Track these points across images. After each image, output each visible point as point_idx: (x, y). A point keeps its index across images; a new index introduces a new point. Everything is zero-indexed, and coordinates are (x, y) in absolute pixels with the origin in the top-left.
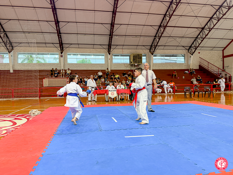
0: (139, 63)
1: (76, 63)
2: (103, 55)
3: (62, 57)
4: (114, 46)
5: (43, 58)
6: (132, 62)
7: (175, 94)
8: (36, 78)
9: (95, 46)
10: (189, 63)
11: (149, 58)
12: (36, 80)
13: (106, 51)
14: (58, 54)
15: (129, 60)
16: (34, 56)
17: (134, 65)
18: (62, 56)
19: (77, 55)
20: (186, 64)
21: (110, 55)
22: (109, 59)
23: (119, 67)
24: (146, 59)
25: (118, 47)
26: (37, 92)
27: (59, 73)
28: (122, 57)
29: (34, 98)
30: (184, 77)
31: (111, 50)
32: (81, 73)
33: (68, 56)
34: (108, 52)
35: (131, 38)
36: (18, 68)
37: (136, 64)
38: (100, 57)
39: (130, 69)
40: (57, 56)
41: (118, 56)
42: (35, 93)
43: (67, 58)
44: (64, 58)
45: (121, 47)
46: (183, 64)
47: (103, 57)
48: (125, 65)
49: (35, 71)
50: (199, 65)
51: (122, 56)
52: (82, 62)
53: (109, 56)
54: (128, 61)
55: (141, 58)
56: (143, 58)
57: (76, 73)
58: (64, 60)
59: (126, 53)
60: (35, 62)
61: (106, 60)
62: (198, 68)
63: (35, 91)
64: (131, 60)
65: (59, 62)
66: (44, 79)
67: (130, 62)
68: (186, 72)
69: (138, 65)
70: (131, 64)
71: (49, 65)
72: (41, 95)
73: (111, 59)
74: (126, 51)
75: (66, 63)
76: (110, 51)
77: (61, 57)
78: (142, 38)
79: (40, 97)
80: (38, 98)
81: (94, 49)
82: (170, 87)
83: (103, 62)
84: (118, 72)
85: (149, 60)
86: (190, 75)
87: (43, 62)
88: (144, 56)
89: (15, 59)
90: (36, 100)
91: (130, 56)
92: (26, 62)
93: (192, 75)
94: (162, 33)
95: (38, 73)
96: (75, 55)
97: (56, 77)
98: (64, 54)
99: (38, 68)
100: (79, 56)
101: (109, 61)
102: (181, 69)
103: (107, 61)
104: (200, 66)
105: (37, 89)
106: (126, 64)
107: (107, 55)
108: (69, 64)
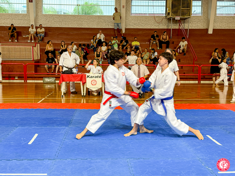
3: (32, 2)
6: (169, 13)
17: (174, 19)
22: (123, 7)
23: (143, 22)
24: (202, 6)
28: (151, 3)
32: (68, 35)
37: (178, 18)
39: (165, 27)
43: (42, 4)
44: (36, 4)
48: (157, 19)
56: (194, 3)
58: (36, 8)
64: (168, 9)
65: (27, 12)
67: (166, 14)
69: (183, 20)
70: (169, 17)
73: (129, 7)
75: (39, 14)
77: (30, 1)
84: (140, 32)
85: (207, 10)
101: (123, 11)
108: (46, 15)
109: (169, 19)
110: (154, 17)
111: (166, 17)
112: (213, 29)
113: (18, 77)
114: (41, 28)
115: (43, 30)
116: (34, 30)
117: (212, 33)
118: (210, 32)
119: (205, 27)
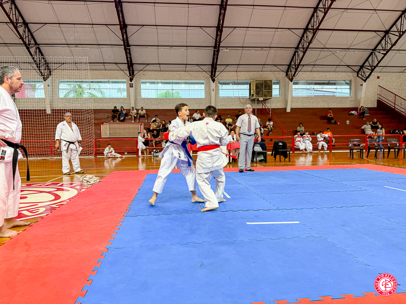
0: (265, 96)
1: (154, 97)
2: (203, 83)
3: (132, 87)
4: (222, 66)
5: (99, 90)
6: (253, 95)
7: (333, 151)
8: (89, 124)
9: (189, 68)
10: (359, 97)
11: (285, 86)
12: (89, 126)
13: (208, 75)
14: (124, 82)
15: (248, 92)
16: (84, 85)
17: (258, 100)
18: (131, 85)
19: (158, 83)
20: (353, 99)
21: (214, 82)
22: (213, 90)
23: (230, 103)
24: (280, 89)
25: (229, 68)
26: (90, 147)
27: (126, 115)
28: (236, 87)
29: (86, 157)
30: (348, 122)
31: (217, 73)
32: (165, 115)
33: (143, 86)
34: (212, 78)
35: (253, 51)
36: (59, 106)
37: (261, 99)
38: (197, 86)
40: (124, 86)
41: (228, 84)
42: (88, 148)
43: (141, 89)
44: (136, 89)
45: (234, 68)
46: (346, 98)
47: (203, 87)
48: (241, 100)
49: (88, 111)
50: (378, 100)
51: (234, 83)
52: (166, 96)
53: (213, 85)
54: (246, 94)
55: (270, 88)
56: (274, 86)
57: (156, 116)
58: (136, 92)
59: (244, 78)
60: (86, 96)
61: (208, 92)
62: (376, 106)
63: (88, 145)
64: (252, 91)
65: (127, 96)
66: (103, 124)
67: (250, 95)
68: (353, 112)
69: (265, 100)
70: (252, 98)
71: (109, 101)
72: (98, 152)
73: (217, 90)
74: (243, 76)
75: (138, 98)
76: (214, 76)
77: (130, 87)
78: (272, 51)
79: (96, 155)
80: (92, 157)
81: (186, 73)
82: (322, 139)
83: (202, 95)
84: (228, 112)
85: (285, 91)
86: (359, 118)
87: (99, 95)
88: (275, 84)
89: (54, 91)
90: (90, 160)
91: (250, 84)
92: (72, 95)
93: (363, 117)
94: (310, 43)
95: (92, 114)
96: (154, 83)
97: (123, 121)
98: (135, 83)
99: (92, 106)
100: (160, 85)
101: (213, 93)
102: (343, 107)
103: (210, 93)
104: (379, 102)
105: (90, 142)
106: (243, 98)
107: (209, 83)
108: (144, 99)
109: (253, 101)
110: (239, 98)
111: (250, 98)
112: (291, 108)
113: (128, 153)
114: (142, 111)
115: (144, 112)
116: (135, 111)
117: (289, 111)
118: (288, 110)
119: (283, 107)
